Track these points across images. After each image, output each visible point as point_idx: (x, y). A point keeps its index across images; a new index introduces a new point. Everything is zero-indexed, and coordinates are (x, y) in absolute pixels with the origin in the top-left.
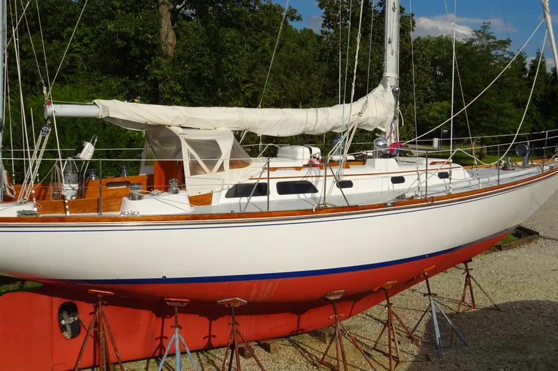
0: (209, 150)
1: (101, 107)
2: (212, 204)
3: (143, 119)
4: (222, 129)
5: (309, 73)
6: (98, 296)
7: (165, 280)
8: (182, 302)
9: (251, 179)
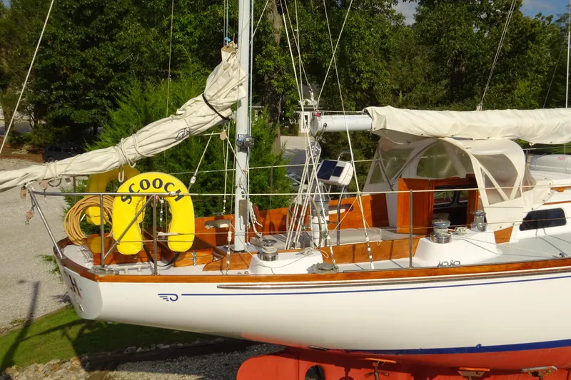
1: (375, 116)
2: (512, 241)
6: (374, 364)
7: (480, 349)
8: (477, 372)
9: (545, 204)
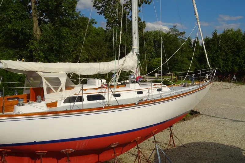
0: (55, 82)
1: (3, 63)
2: (57, 106)
3: (24, 69)
4: (62, 72)
5: (101, 46)
6: (3, 152)
7: (35, 143)
8: (44, 153)
9: (75, 94)
